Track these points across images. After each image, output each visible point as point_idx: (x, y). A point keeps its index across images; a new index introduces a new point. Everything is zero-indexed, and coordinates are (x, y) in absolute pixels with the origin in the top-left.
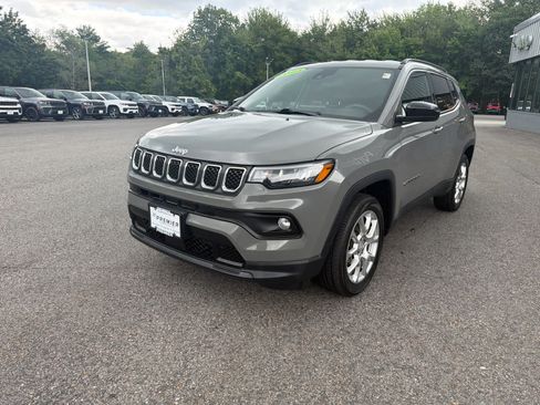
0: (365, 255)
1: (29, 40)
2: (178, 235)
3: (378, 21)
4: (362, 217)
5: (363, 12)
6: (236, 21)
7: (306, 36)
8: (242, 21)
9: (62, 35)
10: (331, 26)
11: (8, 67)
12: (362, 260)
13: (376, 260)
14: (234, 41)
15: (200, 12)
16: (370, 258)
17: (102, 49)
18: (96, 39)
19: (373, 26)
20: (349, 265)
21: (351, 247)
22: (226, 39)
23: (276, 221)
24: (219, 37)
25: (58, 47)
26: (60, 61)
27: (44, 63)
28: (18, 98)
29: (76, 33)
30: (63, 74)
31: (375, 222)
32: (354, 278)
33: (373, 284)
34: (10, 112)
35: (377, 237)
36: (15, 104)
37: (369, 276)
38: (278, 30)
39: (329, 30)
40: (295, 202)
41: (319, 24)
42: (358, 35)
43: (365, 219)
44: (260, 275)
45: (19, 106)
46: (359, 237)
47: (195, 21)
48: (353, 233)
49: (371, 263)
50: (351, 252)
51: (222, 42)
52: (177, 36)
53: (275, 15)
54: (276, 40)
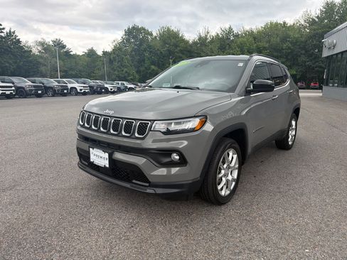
0: (230, 177)
1: (22, 48)
2: (107, 166)
3: (240, 33)
4: (226, 153)
5: (230, 28)
6: (151, 35)
7: (195, 43)
8: (154, 34)
9: (42, 44)
10: (210, 36)
11: (7, 65)
12: (227, 181)
13: (237, 181)
14: (150, 47)
15: (129, 29)
16: (233, 180)
17: (68, 53)
18: (64, 47)
19: (237, 36)
20: (219, 184)
21: (220, 173)
22: (145, 46)
23: (170, 155)
24: (141, 44)
25: (40, 52)
26: (41, 60)
27: (31, 62)
28: (13, 83)
29: (51, 43)
30: (43, 69)
31: (235, 156)
32: (223, 193)
33: (235, 197)
34: (8, 93)
35: (237, 166)
36: (11, 87)
37: (233, 192)
38: (177, 39)
39: (209, 39)
40: (182, 143)
41: (203, 35)
42: (227, 42)
43: (228, 154)
44: (160, 191)
45: (13, 88)
46: (225, 166)
47: (125, 35)
48: (220, 163)
49: (234, 183)
50: (220, 176)
51: (142, 48)
52: (114, 44)
53: (175, 30)
54: (176, 46)
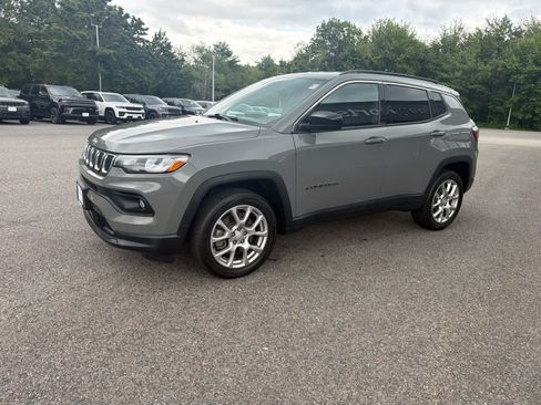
1: (172, 55)
3: (524, 28)
5: (505, 19)
6: (360, 33)
7: (435, 46)
8: (365, 33)
9: (200, 50)
10: (464, 36)
11: (146, 79)
14: (353, 52)
15: (323, 25)
17: (233, 64)
18: (229, 54)
19: (518, 34)
22: (346, 53)
24: (340, 49)
25: (196, 61)
26: (195, 73)
27: (181, 76)
28: (144, 104)
29: (212, 48)
30: (196, 85)
34: (135, 116)
36: (139, 109)
38: (403, 41)
39: (462, 41)
41: (449, 33)
42: (496, 44)
45: (143, 111)
47: (318, 35)
51: (341, 55)
52: (297, 49)
53: (401, 25)
54: (399, 51)
